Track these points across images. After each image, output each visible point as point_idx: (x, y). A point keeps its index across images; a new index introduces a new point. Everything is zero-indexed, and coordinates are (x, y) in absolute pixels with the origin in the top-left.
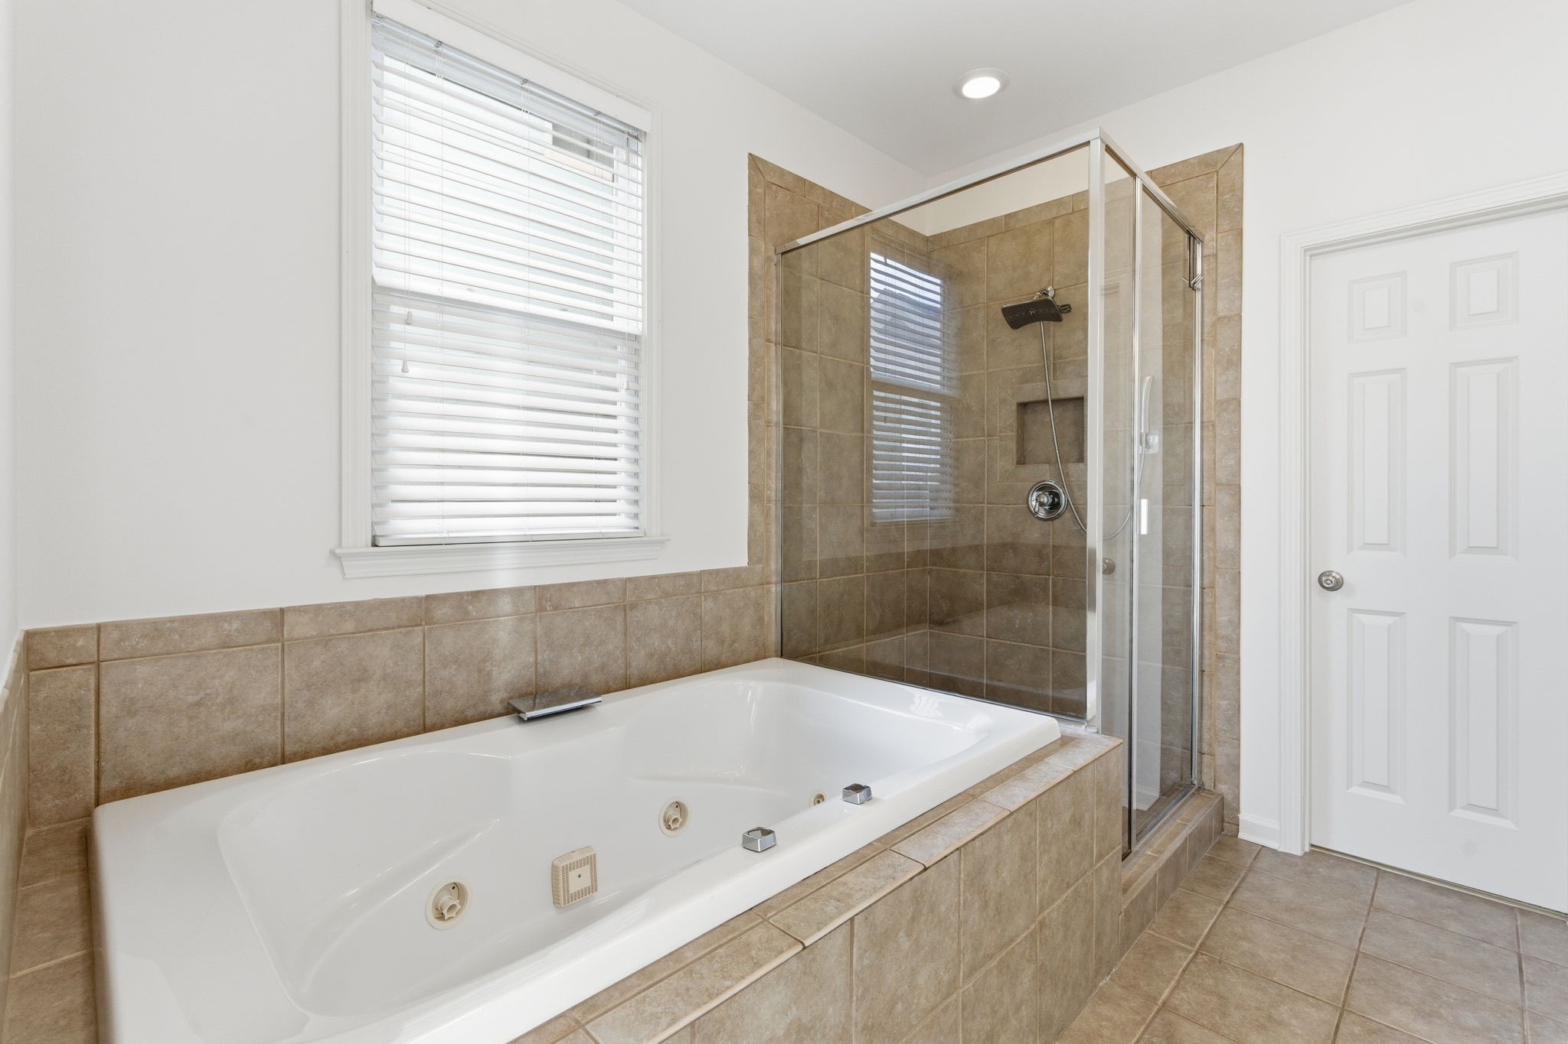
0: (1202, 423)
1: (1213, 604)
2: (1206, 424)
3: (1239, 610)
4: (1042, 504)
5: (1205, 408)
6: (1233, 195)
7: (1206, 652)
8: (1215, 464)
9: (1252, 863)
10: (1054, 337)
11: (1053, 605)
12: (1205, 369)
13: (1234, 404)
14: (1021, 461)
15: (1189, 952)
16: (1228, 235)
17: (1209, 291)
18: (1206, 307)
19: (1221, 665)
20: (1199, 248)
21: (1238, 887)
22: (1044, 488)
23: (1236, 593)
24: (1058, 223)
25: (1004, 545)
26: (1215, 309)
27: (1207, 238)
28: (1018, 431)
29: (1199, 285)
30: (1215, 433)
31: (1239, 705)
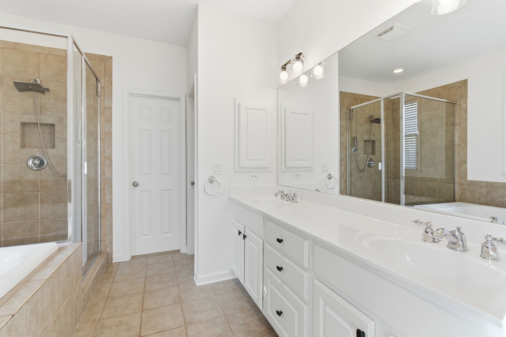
0: (100, 138)
1: (104, 195)
2: (101, 139)
3: (112, 195)
4: (35, 164)
5: (101, 134)
6: (109, 71)
7: (102, 210)
8: (104, 151)
9: (117, 268)
10: (40, 99)
11: (41, 203)
12: (101, 122)
13: (110, 134)
14: (23, 146)
15: (104, 301)
16: (108, 82)
17: (102, 98)
18: (101, 102)
19: (107, 212)
20: (99, 83)
21: (115, 276)
22: (35, 158)
23: (111, 190)
24: (42, 55)
25: (14, 182)
26: (104, 104)
27: (101, 81)
28: (21, 134)
29: (99, 95)
30: (104, 142)
31: (112, 224)
